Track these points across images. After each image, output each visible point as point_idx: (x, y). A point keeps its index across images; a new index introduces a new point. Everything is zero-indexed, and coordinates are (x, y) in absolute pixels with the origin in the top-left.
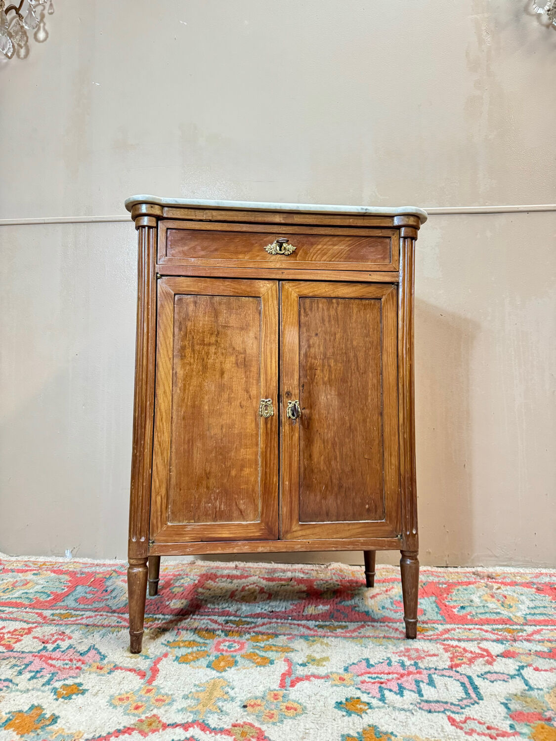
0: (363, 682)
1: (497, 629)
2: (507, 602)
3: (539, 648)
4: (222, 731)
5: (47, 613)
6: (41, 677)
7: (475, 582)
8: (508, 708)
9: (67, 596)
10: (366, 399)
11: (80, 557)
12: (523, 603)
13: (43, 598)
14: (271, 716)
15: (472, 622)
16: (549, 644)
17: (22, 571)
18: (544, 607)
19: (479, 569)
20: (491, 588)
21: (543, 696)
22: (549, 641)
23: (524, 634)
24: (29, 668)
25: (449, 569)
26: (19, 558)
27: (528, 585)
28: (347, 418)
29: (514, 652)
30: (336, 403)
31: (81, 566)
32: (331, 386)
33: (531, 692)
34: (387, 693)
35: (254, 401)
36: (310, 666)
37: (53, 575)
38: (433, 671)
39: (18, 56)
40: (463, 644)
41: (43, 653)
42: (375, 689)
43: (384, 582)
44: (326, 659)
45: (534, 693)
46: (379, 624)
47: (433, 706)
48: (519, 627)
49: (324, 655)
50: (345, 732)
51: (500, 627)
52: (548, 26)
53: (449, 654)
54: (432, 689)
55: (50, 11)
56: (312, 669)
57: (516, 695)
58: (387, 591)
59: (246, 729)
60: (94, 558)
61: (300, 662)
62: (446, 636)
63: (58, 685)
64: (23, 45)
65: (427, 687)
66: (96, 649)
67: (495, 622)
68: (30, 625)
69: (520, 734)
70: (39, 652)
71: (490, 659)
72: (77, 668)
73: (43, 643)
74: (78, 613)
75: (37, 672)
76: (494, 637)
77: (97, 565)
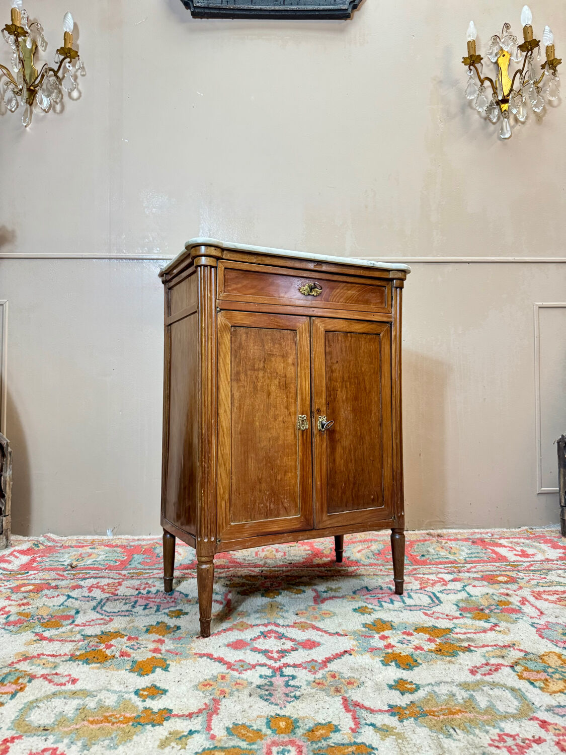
0: (367, 599)
1: (448, 567)
2: (453, 551)
3: (475, 575)
4: (288, 626)
5: (124, 572)
6: (151, 608)
7: (429, 540)
8: (458, 606)
9: (130, 561)
10: (371, 414)
11: (121, 535)
12: (463, 551)
13: (112, 563)
14: (316, 618)
15: (430, 564)
16: (482, 573)
17: (80, 547)
18: (478, 553)
19: (431, 531)
20: (442, 542)
21: (478, 599)
22: (481, 571)
23: (465, 569)
24: (138, 604)
25: (409, 532)
26: (69, 538)
27: (467, 540)
28: (358, 429)
29: (460, 579)
30: (351, 417)
31: (125, 541)
32: (347, 403)
33: (471, 598)
34: (384, 604)
35: (293, 417)
36: (330, 592)
37: (107, 548)
38: (409, 591)
39: (55, 111)
40: (426, 576)
41: (140, 595)
42: (376, 602)
43: (364, 542)
44: (340, 588)
45: (474, 598)
46: (368, 567)
47: (413, 608)
48: (461, 565)
49: (337, 586)
50: (364, 622)
51: (449, 565)
52: (485, 119)
53: (418, 582)
54: (411, 600)
55: (82, 73)
56: (333, 594)
57: (462, 600)
58: (368, 547)
59: (303, 624)
60: (132, 534)
61: (323, 591)
62: (415, 572)
63: (167, 611)
64: (58, 101)
65: (408, 599)
66: (178, 591)
67: (446, 563)
68: (117, 581)
69: (466, 617)
70: (138, 594)
71: (445, 583)
72: (173, 602)
73: (137, 589)
74: (147, 571)
75: (145, 606)
76: (446, 571)
77: (138, 540)
